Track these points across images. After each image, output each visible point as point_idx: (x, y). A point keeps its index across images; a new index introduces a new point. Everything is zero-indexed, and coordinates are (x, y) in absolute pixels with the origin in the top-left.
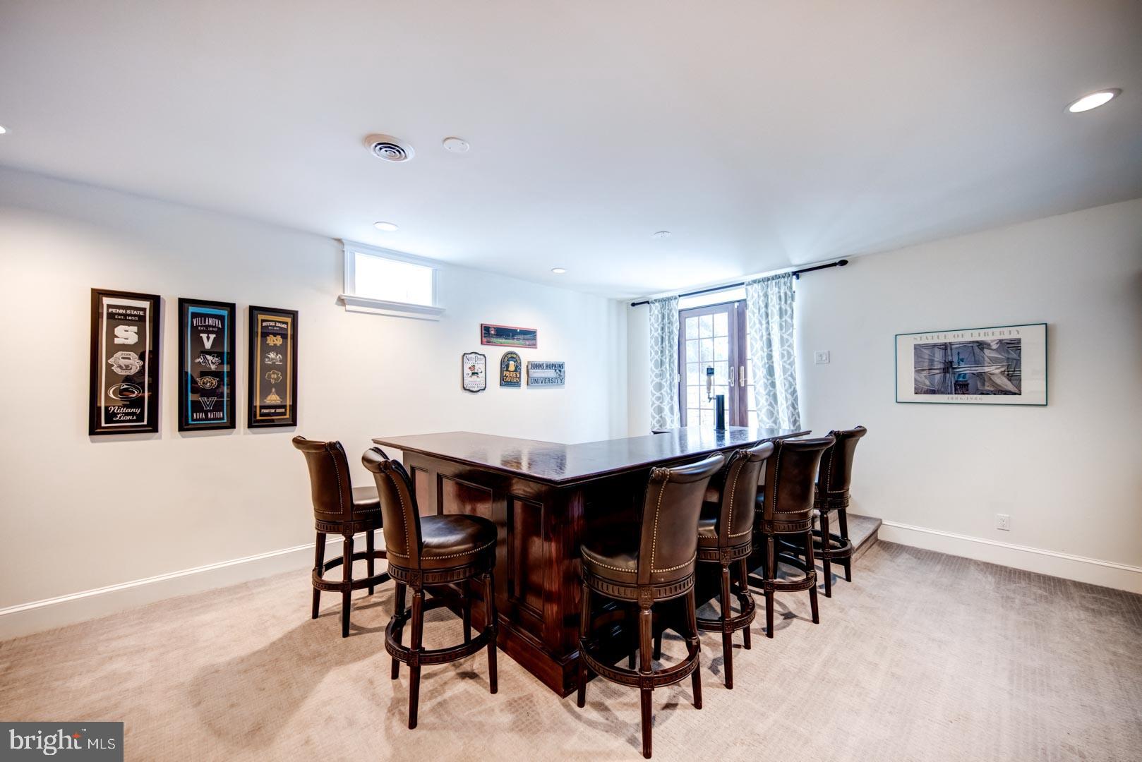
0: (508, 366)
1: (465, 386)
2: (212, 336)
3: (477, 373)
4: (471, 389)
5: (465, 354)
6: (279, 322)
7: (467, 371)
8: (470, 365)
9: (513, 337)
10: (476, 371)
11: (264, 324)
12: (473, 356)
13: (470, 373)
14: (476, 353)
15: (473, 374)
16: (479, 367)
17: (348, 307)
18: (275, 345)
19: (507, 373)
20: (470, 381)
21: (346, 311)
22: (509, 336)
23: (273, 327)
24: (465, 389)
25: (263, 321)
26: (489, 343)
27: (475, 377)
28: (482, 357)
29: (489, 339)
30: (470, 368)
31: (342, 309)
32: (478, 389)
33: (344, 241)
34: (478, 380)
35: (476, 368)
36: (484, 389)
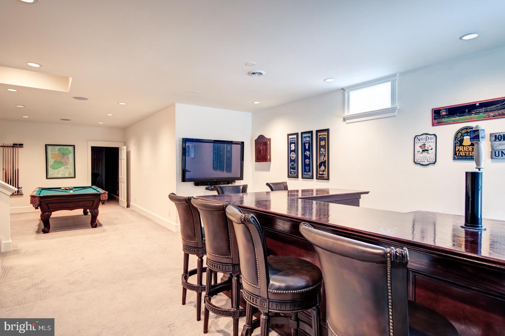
0: (461, 141)
1: (416, 161)
2: (308, 144)
3: (427, 150)
4: (421, 163)
5: (416, 136)
6: (324, 135)
7: (418, 149)
8: (421, 144)
9: (470, 113)
10: (426, 148)
11: (320, 137)
12: (424, 136)
13: (421, 150)
14: (426, 134)
15: (423, 151)
16: (430, 144)
17: (347, 121)
18: (323, 145)
19: (461, 148)
20: (420, 157)
21: (347, 123)
22: (465, 112)
23: (322, 137)
24: (416, 163)
25: (320, 135)
26: (439, 124)
27: (425, 154)
28: (433, 136)
29: (440, 120)
30: (420, 147)
31: (345, 123)
32: (428, 163)
33: (344, 88)
34: (428, 155)
35: (427, 146)
36: (434, 163)
